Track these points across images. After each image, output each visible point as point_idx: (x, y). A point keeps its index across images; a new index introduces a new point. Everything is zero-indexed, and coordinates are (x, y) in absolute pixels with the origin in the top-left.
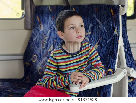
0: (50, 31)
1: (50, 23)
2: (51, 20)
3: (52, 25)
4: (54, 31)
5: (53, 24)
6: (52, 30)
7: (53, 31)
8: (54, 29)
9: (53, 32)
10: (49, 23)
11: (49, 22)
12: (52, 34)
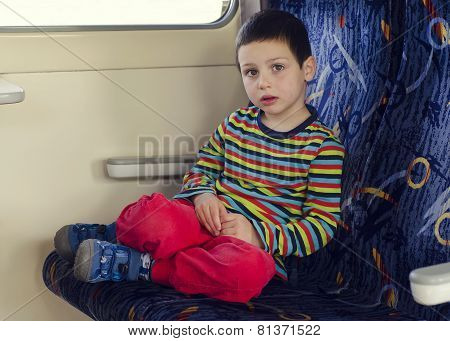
0: (327, 70)
1: (328, 42)
2: (333, 31)
3: (336, 46)
4: (343, 70)
5: (340, 45)
6: (337, 65)
7: (340, 69)
8: (345, 65)
9: (338, 74)
10: (325, 42)
11: (323, 37)
12: (336, 80)
